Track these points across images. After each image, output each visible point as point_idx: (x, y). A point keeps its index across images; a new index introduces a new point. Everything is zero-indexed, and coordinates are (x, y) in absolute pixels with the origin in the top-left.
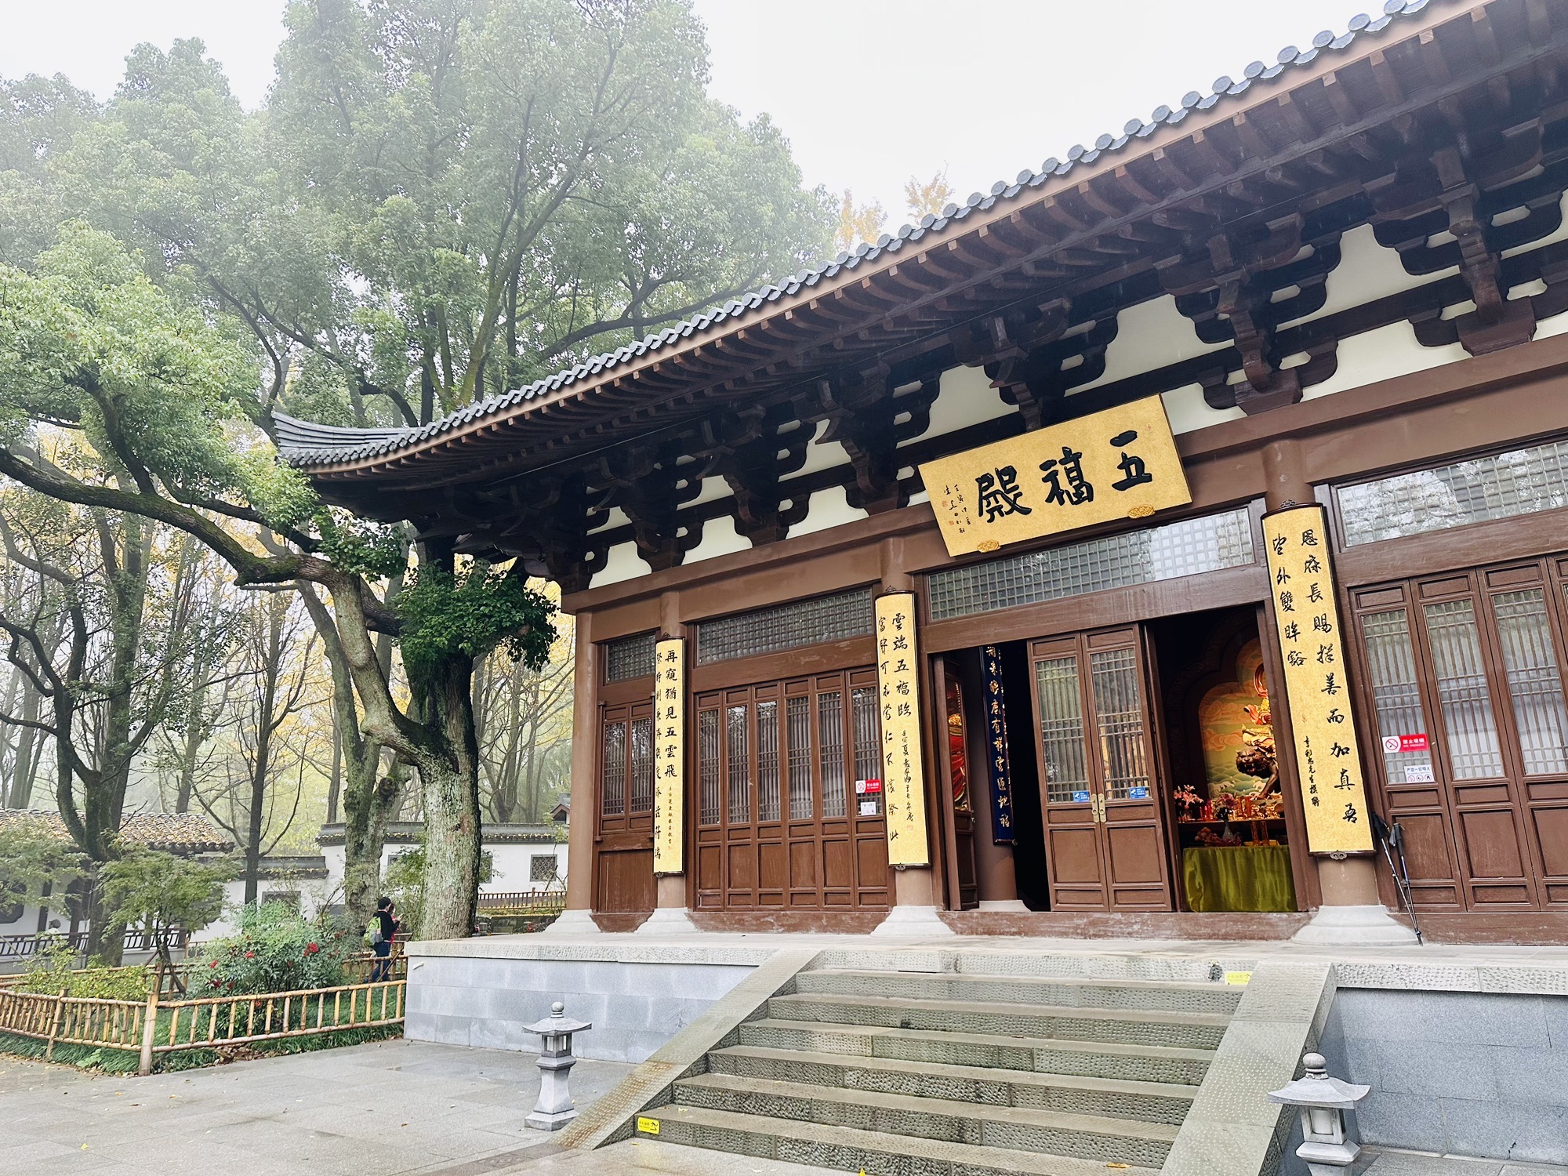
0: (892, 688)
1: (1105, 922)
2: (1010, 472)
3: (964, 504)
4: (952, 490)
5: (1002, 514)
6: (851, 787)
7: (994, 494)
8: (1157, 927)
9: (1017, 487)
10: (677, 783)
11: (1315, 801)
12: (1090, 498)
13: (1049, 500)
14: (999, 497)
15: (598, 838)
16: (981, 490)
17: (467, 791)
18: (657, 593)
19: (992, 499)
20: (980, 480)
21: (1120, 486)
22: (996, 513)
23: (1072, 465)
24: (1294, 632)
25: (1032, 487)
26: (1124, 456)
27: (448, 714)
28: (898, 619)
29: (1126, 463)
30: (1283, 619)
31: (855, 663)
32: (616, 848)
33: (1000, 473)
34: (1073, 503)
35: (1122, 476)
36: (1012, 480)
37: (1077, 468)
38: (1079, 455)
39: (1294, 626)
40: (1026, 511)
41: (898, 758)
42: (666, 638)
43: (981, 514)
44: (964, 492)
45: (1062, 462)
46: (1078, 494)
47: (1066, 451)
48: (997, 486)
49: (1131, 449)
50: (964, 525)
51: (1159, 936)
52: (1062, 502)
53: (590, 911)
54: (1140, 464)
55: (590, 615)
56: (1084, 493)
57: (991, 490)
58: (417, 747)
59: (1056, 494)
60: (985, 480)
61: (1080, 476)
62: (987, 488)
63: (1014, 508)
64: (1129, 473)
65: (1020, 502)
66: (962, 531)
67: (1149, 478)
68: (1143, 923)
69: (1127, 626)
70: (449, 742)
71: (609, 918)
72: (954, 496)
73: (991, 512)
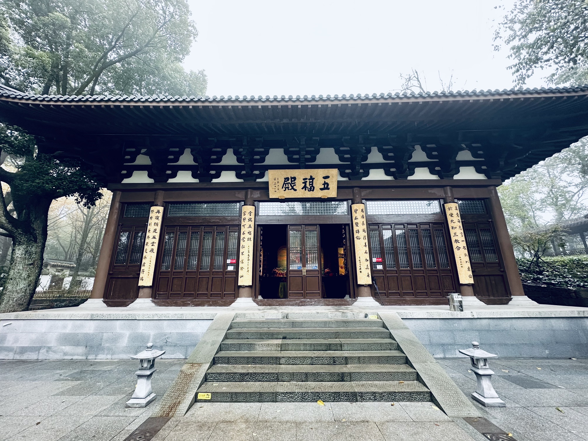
0: (246, 233)
1: (305, 302)
2: (295, 178)
3: (278, 184)
4: (276, 179)
5: (288, 189)
6: (225, 261)
7: (288, 183)
8: (319, 303)
9: (295, 183)
10: (154, 255)
11: (361, 272)
12: (313, 190)
13: (302, 189)
14: (289, 184)
15: (111, 272)
16: (285, 181)
17: (39, 250)
18: (156, 190)
19: (287, 185)
20: (285, 179)
21: (321, 189)
22: (287, 189)
23: (311, 181)
24: (358, 232)
25: (299, 184)
26: (325, 182)
27: (35, 218)
28: (250, 213)
29: (325, 183)
30: (355, 228)
31: (232, 224)
32: (120, 276)
33: (291, 178)
34: (308, 191)
35: (323, 187)
36: (294, 181)
37: (312, 182)
38: (314, 179)
39: (358, 230)
40: (295, 190)
41: (246, 253)
42: (156, 205)
43: (282, 188)
44: (280, 180)
45: (309, 179)
46: (311, 188)
47: (311, 177)
48: (290, 181)
49: (327, 181)
50: (276, 190)
51: (319, 305)
52: (305, 190)
53: (102, 299)
54: (328, 184)
55: (121, 193)
56: (312, 189)
57: (288, 182)
58: (16, 229)
59: (305, 187)
60: (287, 179)
61: (312, 184)
62: (287, 181)
63: (293, 188)
64: (324, 186)
65: (294, 187)
66: (275, 191)
67: (329, 189)
68: (315, 302)
69: (316, 225)
70: (34, 230)
71: (112, 302)
72: (276, 181)
73: (286, 188)
